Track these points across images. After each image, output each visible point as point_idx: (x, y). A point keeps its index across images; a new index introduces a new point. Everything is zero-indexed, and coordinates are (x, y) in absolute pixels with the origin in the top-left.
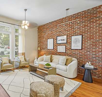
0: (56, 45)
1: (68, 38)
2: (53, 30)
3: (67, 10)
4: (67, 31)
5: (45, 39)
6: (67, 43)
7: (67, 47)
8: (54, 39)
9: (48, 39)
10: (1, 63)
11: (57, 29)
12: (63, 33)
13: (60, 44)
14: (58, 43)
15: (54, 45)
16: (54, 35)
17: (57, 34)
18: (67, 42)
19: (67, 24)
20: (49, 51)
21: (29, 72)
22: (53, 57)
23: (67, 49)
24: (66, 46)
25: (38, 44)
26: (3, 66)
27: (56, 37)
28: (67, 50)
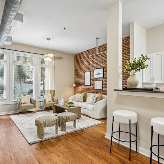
0: (93, 80)
1: (104, 71)
2: (90, 60)
3: (97, 39)
4: (103, 63)
5: (82, 72)
6: (104, 78)
7: (103, 83)
8: (91, 73)
9: (86, 72)
10: (19, 102)
11: (94, 59)
12: (100, 65)
13: (97, 79)
14: (95, 77)
15: (91, 80)
16: (91, 67)
17: (94, 66)
18: (103, 76)
19: (103, 54)
20: (87, 88)
21: (54, 113)
22: (88, 95)
23: (103, 85)
24: (102, 81)
25: (75, 79)
26: (21, 105)
27: (93, 70)
28: (103, 87)
